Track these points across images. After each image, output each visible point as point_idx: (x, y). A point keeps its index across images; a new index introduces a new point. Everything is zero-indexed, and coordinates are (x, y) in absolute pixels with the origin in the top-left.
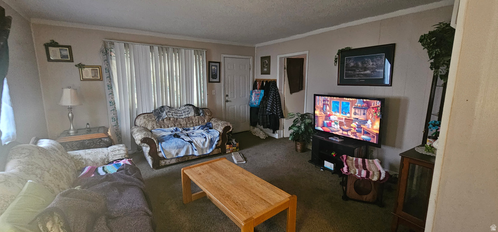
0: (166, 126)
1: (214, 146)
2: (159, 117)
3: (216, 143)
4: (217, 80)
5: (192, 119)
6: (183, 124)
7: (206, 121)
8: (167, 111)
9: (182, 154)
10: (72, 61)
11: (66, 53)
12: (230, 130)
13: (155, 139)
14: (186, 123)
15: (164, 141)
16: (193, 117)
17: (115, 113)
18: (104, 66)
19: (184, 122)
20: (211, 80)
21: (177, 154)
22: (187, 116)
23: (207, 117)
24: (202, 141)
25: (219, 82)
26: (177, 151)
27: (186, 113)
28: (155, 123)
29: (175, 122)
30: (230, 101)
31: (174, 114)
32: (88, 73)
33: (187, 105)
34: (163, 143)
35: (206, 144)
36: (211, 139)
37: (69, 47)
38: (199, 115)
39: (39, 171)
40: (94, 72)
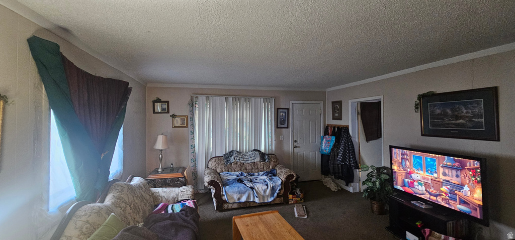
0: (233, 170)
1: (276, 195)
2: (227, 161)
3: (277, 191)
4: (286, 125)
5: (257, 165)
6: (249, 169)
7: (271, 167)
8: (235, 156)
9: (243, 199)
10: (168, 112)
11: (165, 106)
12: (294, 179)
13: (221, 183)
15: (228, 185)
16: (259, 163)
17: (194, 155)
18: (190, 116)
19: (250, 167)
20: (279, 125)
21: (239, 199)
22: (253, 161)
23: (272, 163)
24: (263, 189)
25: (287, 128)
26: (239, 196)
27: (252, 158)
28: (223, 166)
29: (242, 167)
30: (299, 147)
31: (241, 159)
32: (178, 121)
33: (254, 150)
34: (227, 187)
35: (268, 191)
36: (273, 187)
37: (168, 102)
38: (264, 160)
39: (124, 205)
40: (183, 120)
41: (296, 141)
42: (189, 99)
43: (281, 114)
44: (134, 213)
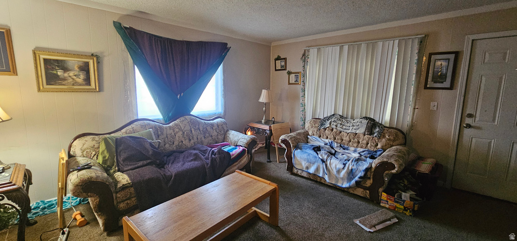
0: (325, 137)
1: (353, 182)
2: (322, 125)
3: (357, 178)
4: (447, 84)
5: (359, 137)
6: (345, 140)
7: (379, 146)
8: (333, 120)
10: (285, 70)
11: (283, 64)
12: (394, 171)
14: (349, 140)
15: (301, 149)
16: (362, 136)
17: (303, 114)
19: (348, 138)
20: (431, 84)
21: (307, 168)
22: (354, 131)
23: (384, 140)
24: (337, 167)
25: (451, 88)
27: (355, 128)
28: (316, 130)
29: (336, 134)
31: (339, 125)
33: (364, 118)
34: (299, 150)
35: (343, 173)
36: (352, 169)
37: (285, 59)
38: (371, 133)
39: (177, 130)
40: (297, 77)
41: (470, 116)
42: (303, 52)
43: (439, 63)
44: (185, 138)
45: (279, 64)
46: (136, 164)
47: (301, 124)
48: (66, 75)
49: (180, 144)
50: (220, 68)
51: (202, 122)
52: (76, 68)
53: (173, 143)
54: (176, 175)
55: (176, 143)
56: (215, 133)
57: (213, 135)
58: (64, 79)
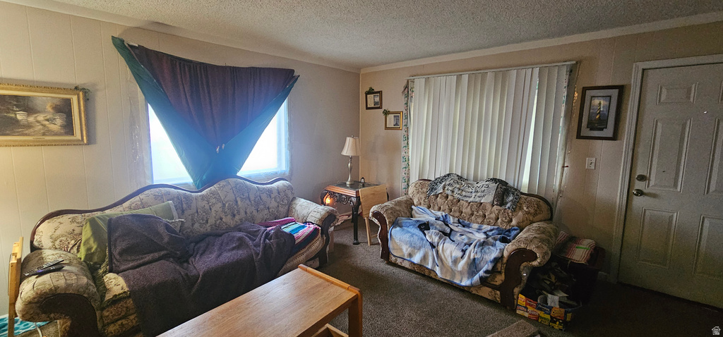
0: (436, 208)
1: (476, 278)
2: (432, 189)
3: (481, 273)
4: (609, 132)
5: (485, 209)
6: (465, 213)
7: (514, 222)
8: (448, 183)
10: (379, 108)
11: (377, 99)
12: (535, 263)
13: (388, 218)
14: (470, 212)
15: (401, 227)
16: (489, 207)
17: (407, 172)
18: (405, 112)
19: (469, 210)
20: (585, 132)
21: (410, 255)
22: (478, 200)
23: (520, 213)
24: (453, 255)
25: (615, 137)
26: (410, 250)
27: (478, 194)
28: (423, 197)
29: (453, 204)
31: (456, 191)
32: (391, 120)
33: (492, 180)
34: (398, 229)
35: (462, 264)
36: (474, 259)
37: (380, 93)
38: (502, 203)
39: (214, 201)
40: (397, 118)
41: (642, 178)
42: (404, 83)
43: (596, 102)
44: (225, 213)
45: (372, 99)
46: (142, 258)
47: (403, 187)
48: (31, 119)
49: (218, 222)
50: (284, 107)
51: (254, 188)
52: (49, 109)
53: (207, 222)
54: (205, 275)
55: (211, 221)
56: (273, 204)
57: (271, 206)
58: (29, 126)
